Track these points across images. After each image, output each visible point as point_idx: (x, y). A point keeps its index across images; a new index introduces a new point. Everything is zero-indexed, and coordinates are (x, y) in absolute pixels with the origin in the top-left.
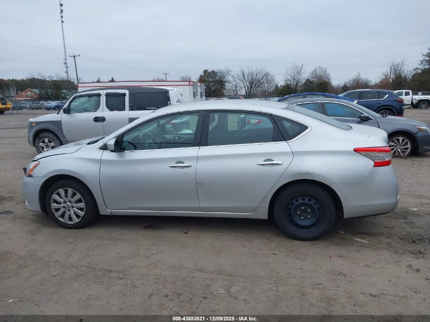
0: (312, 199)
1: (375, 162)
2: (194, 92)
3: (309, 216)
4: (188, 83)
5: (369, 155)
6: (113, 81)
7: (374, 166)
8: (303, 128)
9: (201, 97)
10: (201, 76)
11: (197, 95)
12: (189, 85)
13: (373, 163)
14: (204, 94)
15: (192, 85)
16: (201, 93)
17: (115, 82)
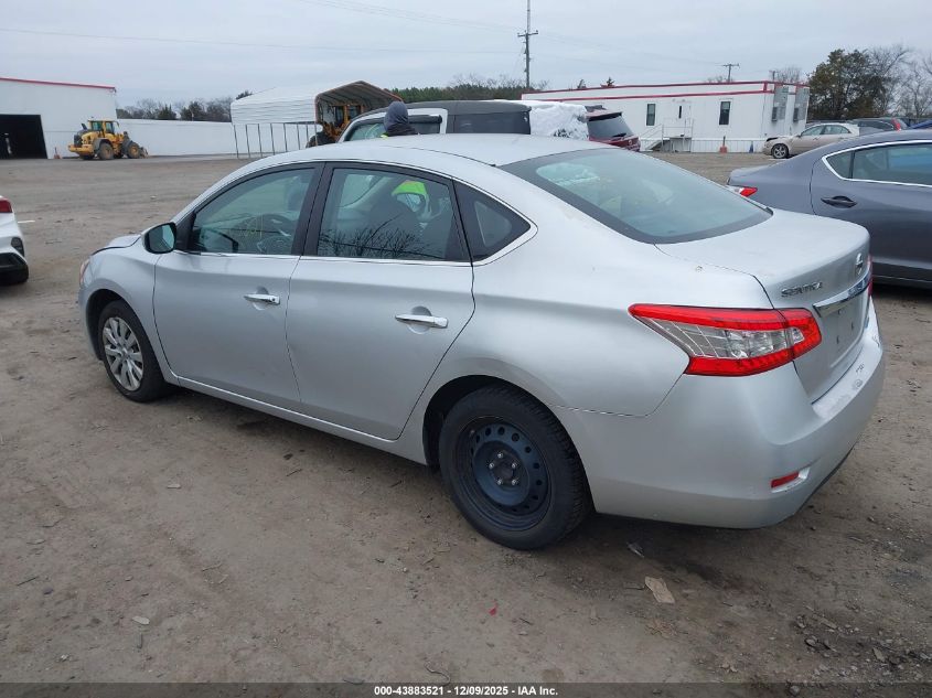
0: (521, 436)
1: (692, 359)
2: (775, 109)
3: (514, 482)
4: (760, 87)
5: (679, 334)
6: (610, 86)
7: (689, 371)
8: (519, 226)
9: (795, 119)
10: (821, 68)
11: (782, 117)
12: (765, 91)
13: (685, 361)
14: (804, 113)
15: (771, 92)
16: (796, 110)
17: (584, 89)
